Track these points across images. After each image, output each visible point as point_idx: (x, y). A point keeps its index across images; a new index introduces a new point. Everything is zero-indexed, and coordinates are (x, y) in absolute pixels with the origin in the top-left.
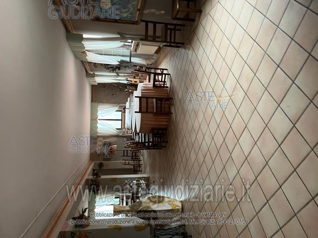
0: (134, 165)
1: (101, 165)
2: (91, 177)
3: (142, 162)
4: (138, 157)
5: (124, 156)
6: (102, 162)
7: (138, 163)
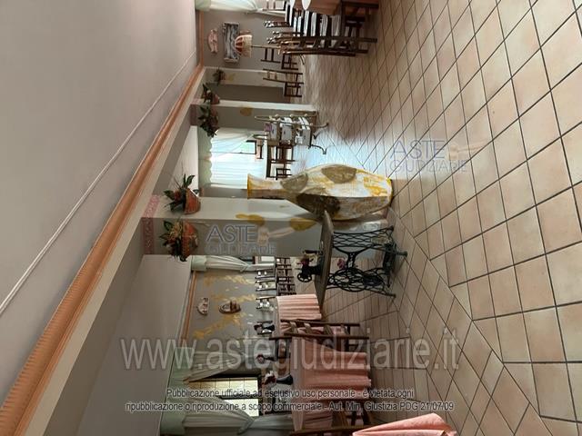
0: (286, 83)
1: (219, 76)
2: (200, 102)
3: (302, 79)
4: (295, 66)
5: (266, 60)
6: (222, 69)
7: (294, 80)
